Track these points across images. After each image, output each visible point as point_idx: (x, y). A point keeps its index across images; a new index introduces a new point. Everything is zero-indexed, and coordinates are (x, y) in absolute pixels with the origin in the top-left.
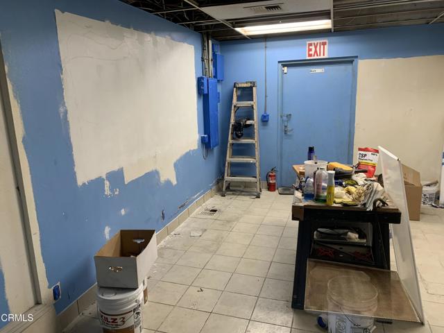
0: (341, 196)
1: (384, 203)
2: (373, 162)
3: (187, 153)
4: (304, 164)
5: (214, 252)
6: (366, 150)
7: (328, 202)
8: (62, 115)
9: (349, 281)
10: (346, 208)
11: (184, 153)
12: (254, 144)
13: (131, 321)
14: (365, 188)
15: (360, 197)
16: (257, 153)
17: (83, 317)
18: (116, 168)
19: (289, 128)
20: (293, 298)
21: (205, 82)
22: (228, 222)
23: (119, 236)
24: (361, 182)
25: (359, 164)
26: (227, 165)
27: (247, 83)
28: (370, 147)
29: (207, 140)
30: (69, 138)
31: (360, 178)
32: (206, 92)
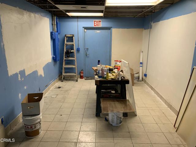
0: (111, 76)
1: (124, 78)
2: (120, 65)
3: (48, 64)
4: (97, 66)
5: (63, 102)
6: (117, 61)
7: (107, 78)
8: (2, 46)
9: (115, 104)
10: (113, 80)
11: (46, 63)
12: (75, 60)
13: (38, 127)
14: (118, 73)
15: (117, 76)
16: (76, 64)
17: (13, 131)
18: (22, 69)
19: (88, 54)
20: (96, 113)
21: (54, 34)
22: (67, 91)
23: (27, 96)
24: (116, 72)
25: (115, 66)
26: (63, 69)
27: (70, 35)
28: (118, 60)
29: (55, 58)
30: (5, 56)
31: (116, 70)
32: (54, 38)
